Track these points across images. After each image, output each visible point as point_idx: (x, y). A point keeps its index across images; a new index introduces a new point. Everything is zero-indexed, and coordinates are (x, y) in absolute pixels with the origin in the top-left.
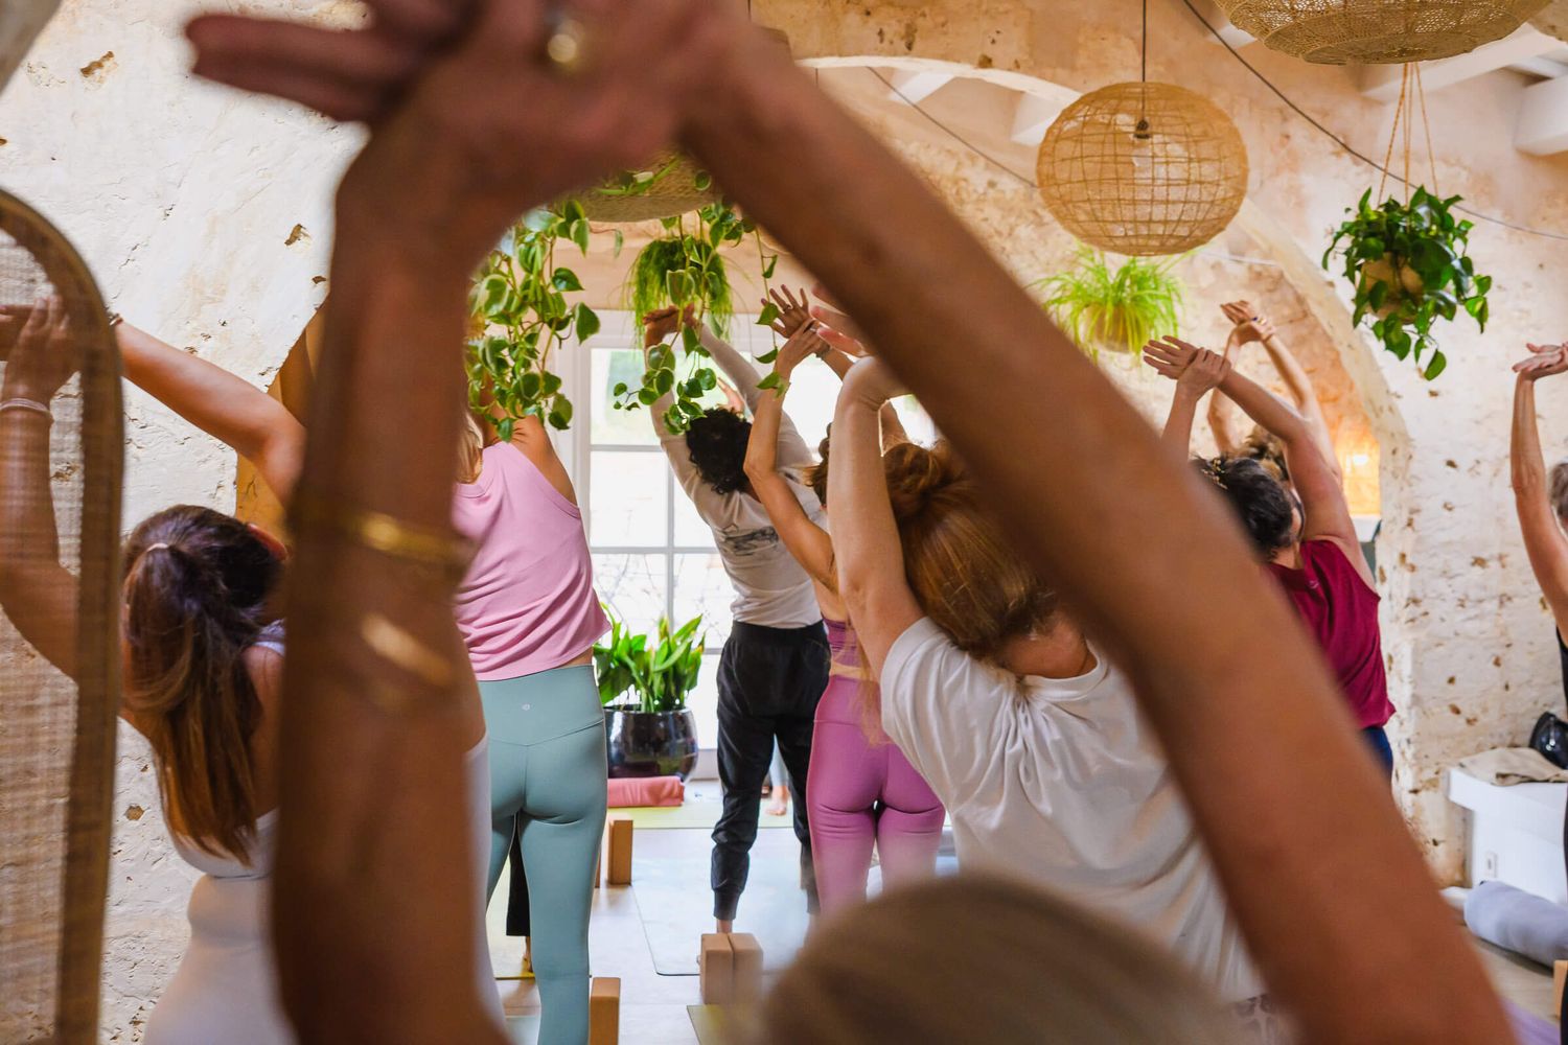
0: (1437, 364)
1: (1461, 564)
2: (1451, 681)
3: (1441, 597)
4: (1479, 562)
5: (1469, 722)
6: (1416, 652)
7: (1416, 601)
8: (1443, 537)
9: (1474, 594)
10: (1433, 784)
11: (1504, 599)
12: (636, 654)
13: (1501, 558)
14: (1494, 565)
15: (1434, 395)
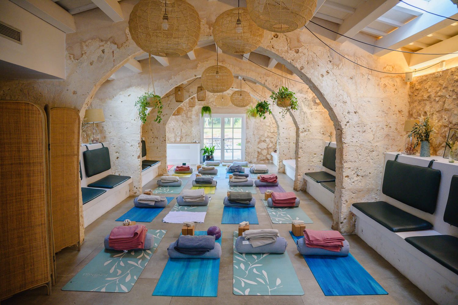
0: (265, 118)
1: (284, 139)
2: (283, 151)
3: (282, 142)
4: (286, 139)
5: (285, 155)
6: (279, 148)
7: (280, 143)
8: (282, 136)
9: (286, 142)
10: (281, 162)
11: (289, 143)
12: (207, 149)
13: (289, 138)
14: (288, 139)
15: (282, 121)
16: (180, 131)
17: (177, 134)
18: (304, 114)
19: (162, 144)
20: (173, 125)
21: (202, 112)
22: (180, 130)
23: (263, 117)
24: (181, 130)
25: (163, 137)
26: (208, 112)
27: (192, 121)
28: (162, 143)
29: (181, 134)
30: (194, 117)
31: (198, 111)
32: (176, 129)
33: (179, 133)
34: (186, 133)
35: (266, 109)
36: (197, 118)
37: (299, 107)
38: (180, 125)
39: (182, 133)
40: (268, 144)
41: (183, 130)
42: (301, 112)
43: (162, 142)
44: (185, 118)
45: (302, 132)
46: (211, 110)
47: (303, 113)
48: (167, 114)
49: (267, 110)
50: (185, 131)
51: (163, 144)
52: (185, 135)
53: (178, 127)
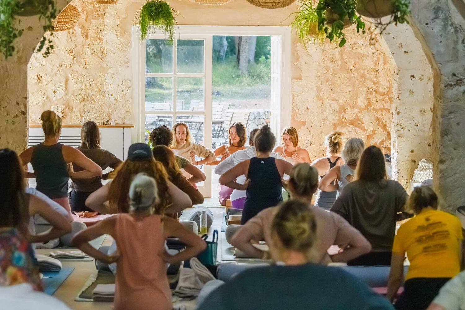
0: (343, 42)
2: (412, 151)
7: (399, 124)
9: (421, 121)
15: (406, 52)
16: (63, 84)
17: (51, 94)
18: (456, 31)
19: (13, 127)
20: (37, 65)
21: (143, 20)
22: (64, 80)
23: (337, 40)
24: (67, 80)
25: (18, 104)
26: (162, 21)
27: (103, 51)
28: (14, 123)
29: (66, 95)
30: (110, 36)
31: (123, 16)
32: (47, 77)
33: (57, 93)
34: (83, 92)
35: (349, 14)
36: (123, 40)
37: (440, 11)
38: (61, 65)
39: (70, 91)
40: (369, 132)
41: (72, 82)
42: (445, 27)
43: (16, 120)
44: (80, 39)
45: (451, 85)
46: (174, 14)
47: (452, 30)
48: (30, 28)
49: (350, 18)
50: (80, 85)
51: (17, 124)
52: (80, 98)
53: (55, 70)
